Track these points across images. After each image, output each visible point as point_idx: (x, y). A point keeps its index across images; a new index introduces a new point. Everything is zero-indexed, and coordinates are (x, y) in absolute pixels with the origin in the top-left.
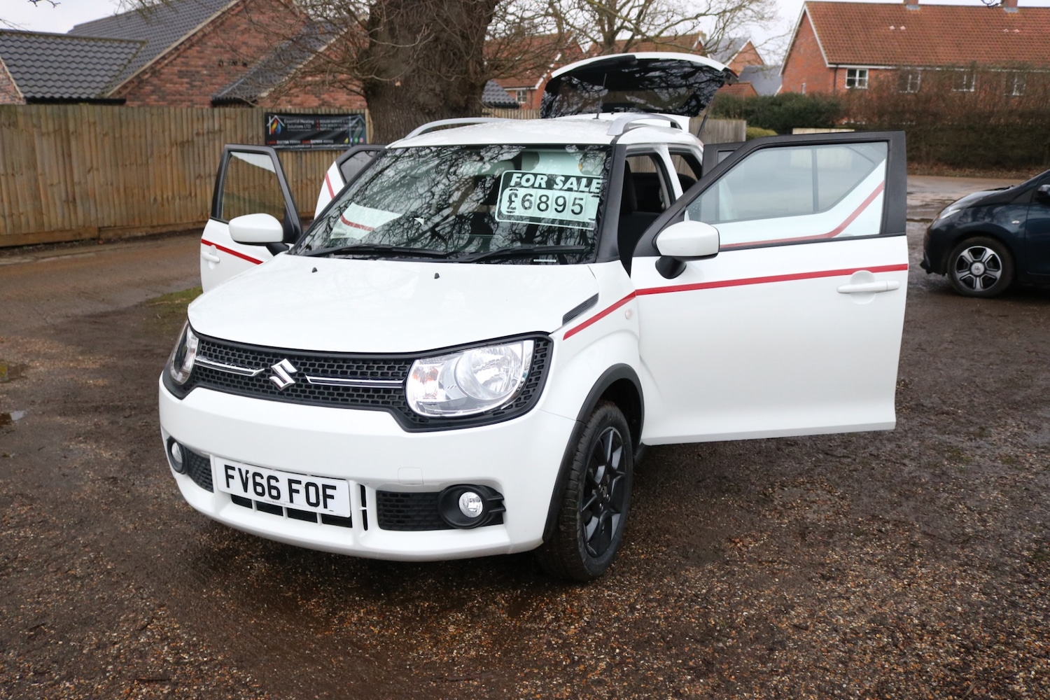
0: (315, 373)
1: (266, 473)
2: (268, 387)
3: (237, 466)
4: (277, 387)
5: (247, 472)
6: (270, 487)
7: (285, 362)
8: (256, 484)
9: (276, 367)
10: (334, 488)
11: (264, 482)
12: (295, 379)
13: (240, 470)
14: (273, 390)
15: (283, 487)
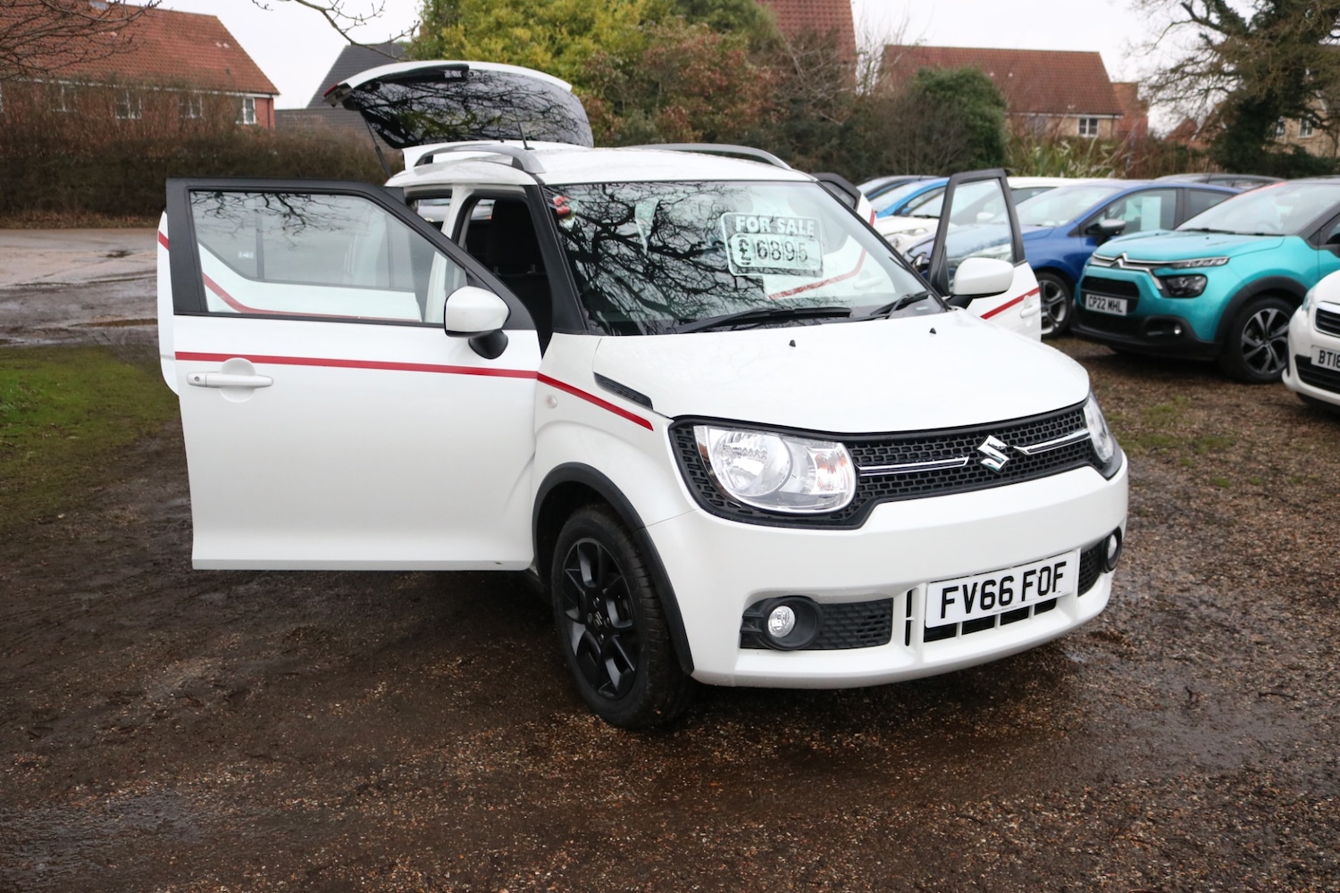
0: (1029, 442)
1: (998, 577)
2: (981, 474)
3: (959, 583)
4: (990, 470)
5: (975, 585)
6: (1002, 591)
7: (991, 439)
8: (984, 595)
9: (984, 448)
10: (1063, 564)
11: (996, 590)
12: (1008, 456)
13: (965, 587)
14: (987, 475)
15: (1016, 586)
